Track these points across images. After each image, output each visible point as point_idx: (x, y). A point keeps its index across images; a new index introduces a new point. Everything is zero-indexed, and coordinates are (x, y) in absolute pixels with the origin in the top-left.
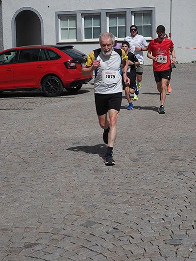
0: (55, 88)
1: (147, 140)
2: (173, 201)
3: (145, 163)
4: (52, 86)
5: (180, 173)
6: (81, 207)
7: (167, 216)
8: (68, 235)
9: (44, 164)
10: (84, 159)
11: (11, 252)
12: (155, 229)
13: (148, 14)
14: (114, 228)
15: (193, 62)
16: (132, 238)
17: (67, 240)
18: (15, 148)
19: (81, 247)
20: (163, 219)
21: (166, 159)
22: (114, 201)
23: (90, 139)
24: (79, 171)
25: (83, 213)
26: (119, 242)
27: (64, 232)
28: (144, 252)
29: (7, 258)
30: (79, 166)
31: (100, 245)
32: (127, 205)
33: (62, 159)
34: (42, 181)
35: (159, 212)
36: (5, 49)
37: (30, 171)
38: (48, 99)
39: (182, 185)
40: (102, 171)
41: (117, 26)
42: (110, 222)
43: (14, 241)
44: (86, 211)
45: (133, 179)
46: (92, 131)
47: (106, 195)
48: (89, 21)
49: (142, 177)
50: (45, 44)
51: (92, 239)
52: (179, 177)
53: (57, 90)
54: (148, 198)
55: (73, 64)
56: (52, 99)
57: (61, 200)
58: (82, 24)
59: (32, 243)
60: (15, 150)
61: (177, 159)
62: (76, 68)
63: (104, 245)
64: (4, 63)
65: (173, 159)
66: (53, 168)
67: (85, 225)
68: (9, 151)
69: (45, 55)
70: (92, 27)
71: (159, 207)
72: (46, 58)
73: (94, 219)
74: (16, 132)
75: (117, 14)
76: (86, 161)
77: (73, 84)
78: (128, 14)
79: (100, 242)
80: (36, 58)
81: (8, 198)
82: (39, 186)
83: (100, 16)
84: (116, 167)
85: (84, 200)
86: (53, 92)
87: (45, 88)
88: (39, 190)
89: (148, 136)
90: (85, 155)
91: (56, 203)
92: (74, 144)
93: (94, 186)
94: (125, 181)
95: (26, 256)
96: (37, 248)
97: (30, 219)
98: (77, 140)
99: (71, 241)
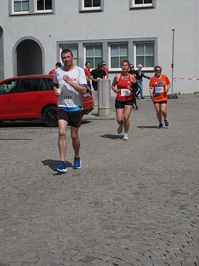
0: (56, 118)
1: (149, 173)
2: (174, 236)
3: (147, 196)
4: (52, 117)
5: (182, 207)
6: (80, 241)
7: (168, 252)
9: (44, 196)
10: (84, 191)
12: (157, 265)
13: (150, 44)
14: (114, 264)
15: (195, 93)
18: (14, 180)
20: (165, 255)
21: (168, 192)
22: (116, 236)
23: (91, 171)
24: (79, 204)
25: (82, 248)
30: (79, 199)
32: (128, 240)
33: (61, 191)
34: (41, 214)
35: (161, 247)
36: (6, 78)
37: (29, 204)
38: (48, 129)
39: (184, 219)
40: (102, 204)
41: (119, 56)
42: (110, 258)
44: (86, 246)
45: (134, 213)
46: (93, 163)
48: (90, 51)
49: (144, 211)
50: (46, 74)
52: (182, 211)
54: (149, 232)
56: (53, 129)
57: (60, 234)
58: (84, 54)
60: (14, 181)
61: (179, 193)
64: (4, 92)
65: (175, 193)
66: (52, 201)
67: (84, 260)
68: (8, 182)
69: (46, 84)
70: (94, 57)
71: (161, 242)
72: (47, 88)
73: (93, 254)
74: (15, 163)
75: (119, 44)
76: (86, 194)
78: (130, 44)
80: (37, 88)
81: (6, 231)
82: (38, 219)
83: (102, 45)
84: (117, 200)
85: (84, 235)
86: (53, 122)
87: (45, 118)
88: (38, 223)
89: (150, 169)
90: (85, 188)
91: (55, 237)
92: (74, 175)
93: (94, 220)
94: (125, 215)
97: (28, 253)
98: (77, 172)
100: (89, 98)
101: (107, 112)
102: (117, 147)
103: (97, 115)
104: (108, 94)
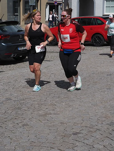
0: (100, 42)
4: (98, 41)
6: (108, 113)
8: (99, 129)
9: (89, 86)
10: (113, 84)
11: (65, 136)
17: (98, 132)
19: (106, 137)
24: (109, 92)
25: (109, 117)
27: (96, 127)
29: (62, 140)
30: (110, 89)
33: (100, 84)
34: (87, 96)
38: (95, 48)
43: (67, 130)
44: (111, 116)
50: (96, 16)
51: (113, 133)
56: (98, 48)
57: (97, 108)
59: (77, 132)
66: (94, 89)
67: (110, 124)
69: (95, 22)
72: (96, 24)
80: (90, 23)
81: (66, 104)
82: (85, 99)
85: (110, 109)
86: (98, 44)
87: (93, 41)
88: (85, 101)
90: (113, 82)
91: (94, 110)
92: (108, 75)
95: (73, 140)
96: (80, 135)
97: (78, 118)
98: (110, 73)
99: (100, 133)
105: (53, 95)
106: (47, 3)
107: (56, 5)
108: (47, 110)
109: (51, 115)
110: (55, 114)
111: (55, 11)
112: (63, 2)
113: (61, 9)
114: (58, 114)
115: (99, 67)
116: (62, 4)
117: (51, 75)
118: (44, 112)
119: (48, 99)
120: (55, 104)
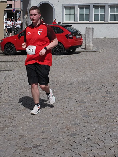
1: (113, 84)
3: (111, 98)
4: (58, 49)
6: (69, 124)
8: (59, 141)
10: (73, 94)
11: (25, 150)
12: (113, 140)
14: (88, 139)
16: (99, 145)
17: (59, 144)
19: (67, 149)
22: (90, 122)
23: (78, 83)
24: (70, 102)
25: (70, 128)
26: (91, 147)
27: (57, 139)
28: (106, 154)
29: (22, 153)
30: (70, 99)
31: (78, 149)
32: (97, 125)
33: (60, 94)
34: (47, 107)
35: (117, 130)
38: (55, 57)
40: (84, 102)
41: (100, 14)
42: (86, 134)
43: (27, 143)
44: (72, 127)
45: (102, 108)
46: (80, 78)
47: (85, 118)
48: (82, 10)
49: (108, 107)
51: (74, 144)
53: (61, 51)
54: (111, 120)
55: (71, 36)
56: (58, 57)
57: (58, 119)
58: (78, 12)
59: (38, 145)
62: (73, 39)
63: (81, 148)
67: (71, 135)
68: (29, 87)
70: (84, 14)
71: (117, 127)
73: (76, 132)
75: (100, 6)
76: (75, 96)
77: (71, 48)
78: (107, 7)
79: (79, 147)
81: (26, 116)
82: (45, 110)
83: (89, 7)
84: (93, 100)
85: (71, 120)
86: (58, 53)
87: (53, 50)
88: (46, 112)
89: (114, 82)
90: (74, 92)
91: (54, 121)
92: (68, 85)
93: (78, 111)
94: (97, 109)
95: (33, 153)
96: (40, 148)
97: (38, 130)
98: (70, 83)
99: (61, 145)
100: (80, 39)
101: (91, 47)
102: (95, 68)
103: (85, 49)
104: (92, 37)
105: (12, 107)
106: (5, 11)
107: (15, 13)
108: (6, 122)
109: (10, 128)
110: (14, 126)
111: (13, 19)
112: (22, 9)
113: (20, 16)
114: (18, 127)
115: (59, 77)
116: (21, 12)
117: (10, 86)
118: (2, 125)
119: (7, 111)
120: (15, 116)
